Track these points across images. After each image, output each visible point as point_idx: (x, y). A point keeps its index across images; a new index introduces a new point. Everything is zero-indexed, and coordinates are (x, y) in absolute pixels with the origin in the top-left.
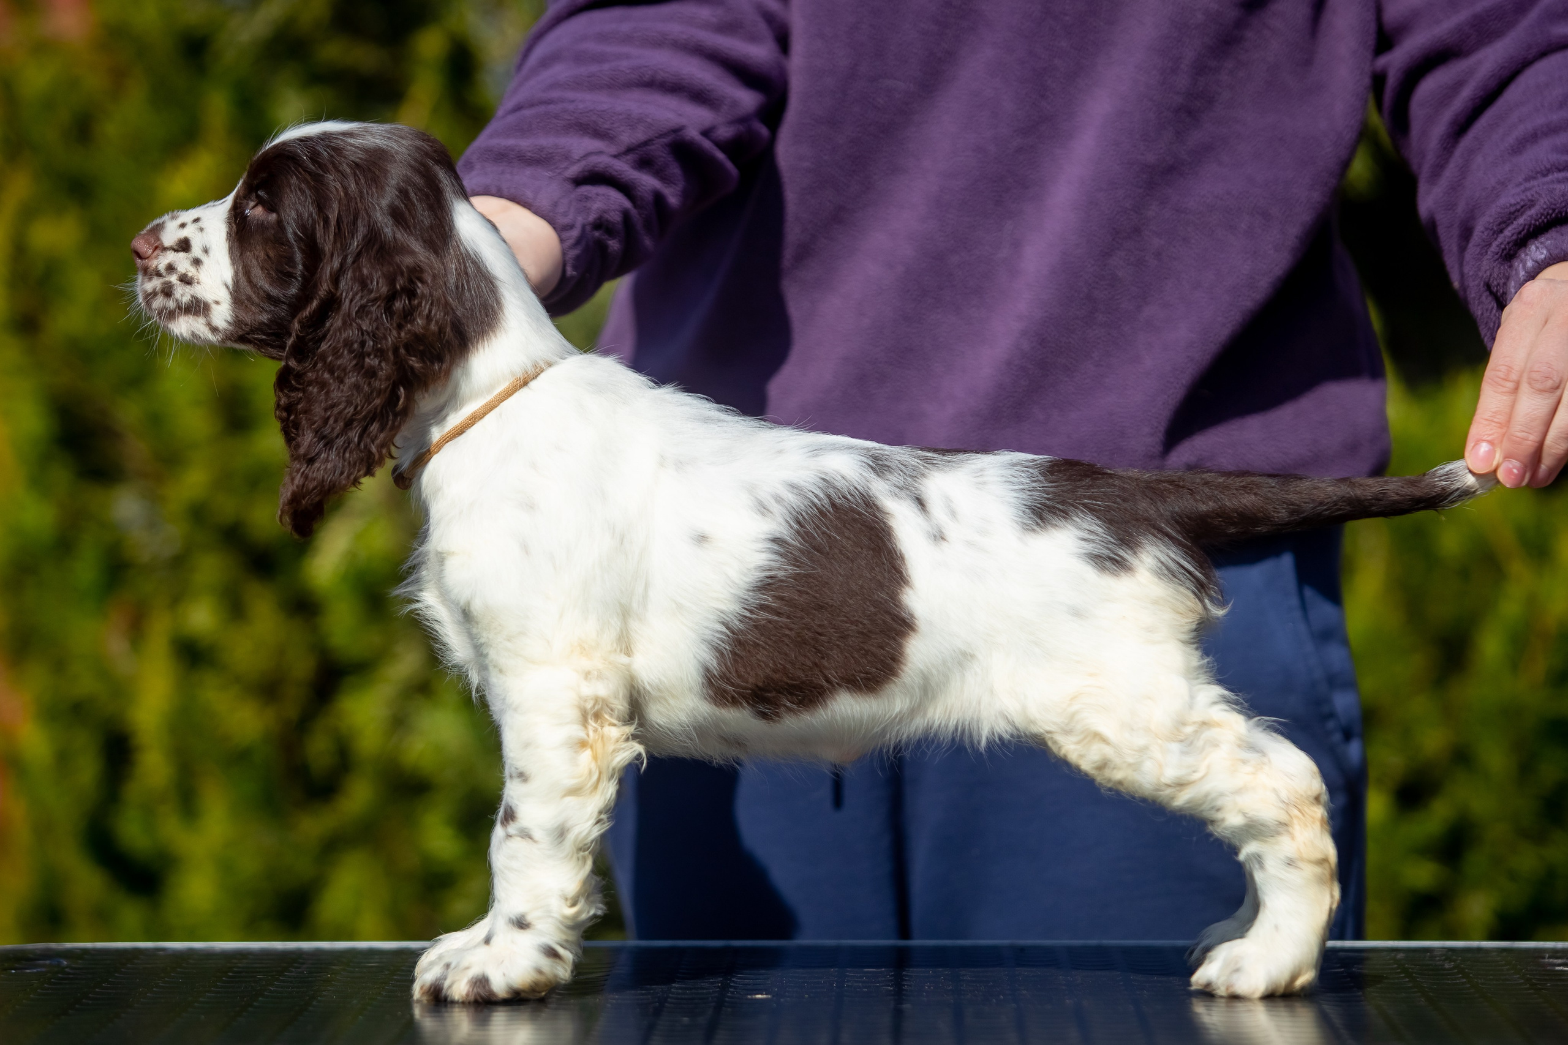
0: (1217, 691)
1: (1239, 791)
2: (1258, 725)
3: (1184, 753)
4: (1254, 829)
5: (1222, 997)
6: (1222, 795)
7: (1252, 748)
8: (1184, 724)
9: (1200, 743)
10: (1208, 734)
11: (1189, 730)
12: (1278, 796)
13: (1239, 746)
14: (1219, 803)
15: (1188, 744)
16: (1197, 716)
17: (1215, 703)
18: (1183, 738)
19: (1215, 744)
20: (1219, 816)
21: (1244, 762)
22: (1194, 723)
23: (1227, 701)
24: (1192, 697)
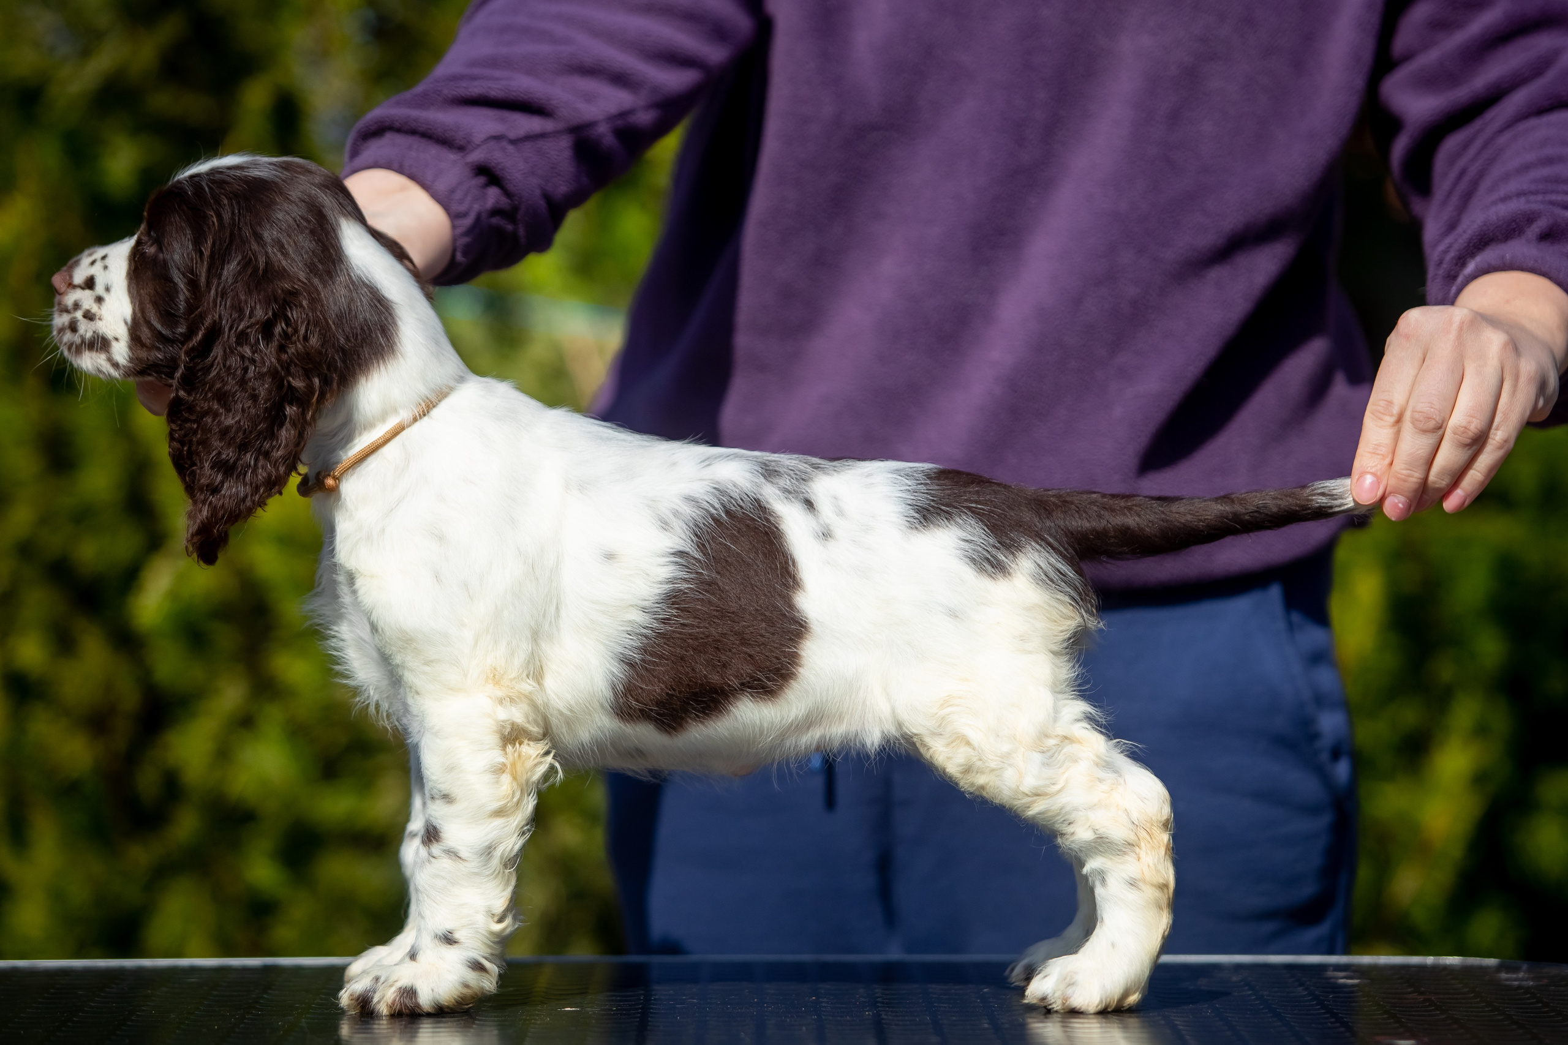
0: (1082, 707)
1: (1092, 808)
2: (1116, 745)
3: (1046, 765)
4: (1102, 844)
5: (1057, 1012)
6: (1076, 809)
7: (1108, 766)
8: (1047, 736)
9: (1061, 757)
10: (1069, 749)
11: (1052, 742)
12: (1128, 814)
13: (1097, 765)
14: (1072, 817)
15: (1049, 757)
16: (1060, 729)
17: (1079, 720)
18: (1045, 749)
19: (1075, 760)
20: (1069, 829)
21: (1100, 780)
22: (1057, 736)
23: (1089, 718)
24: (1056, 711)
